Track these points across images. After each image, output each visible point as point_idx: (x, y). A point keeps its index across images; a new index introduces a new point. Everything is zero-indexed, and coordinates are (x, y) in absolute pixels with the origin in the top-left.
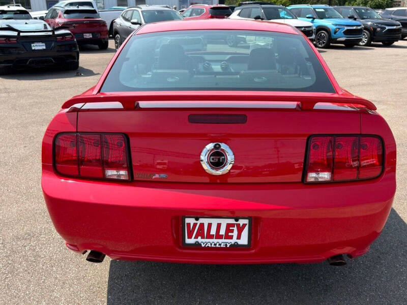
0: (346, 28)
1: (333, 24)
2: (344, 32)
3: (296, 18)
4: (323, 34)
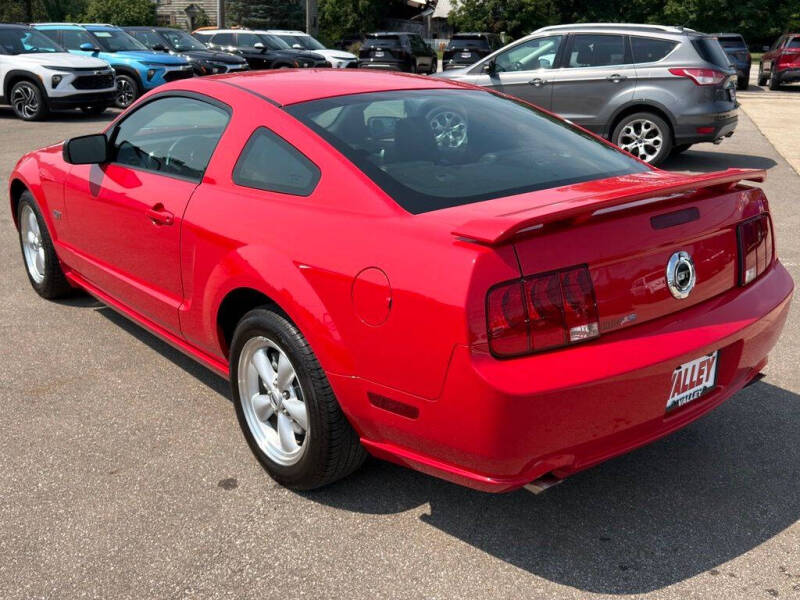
0: (168, 69)
1: (141, 62)
2: (164, 77)
3: (66, 51)
4: (123, 82)
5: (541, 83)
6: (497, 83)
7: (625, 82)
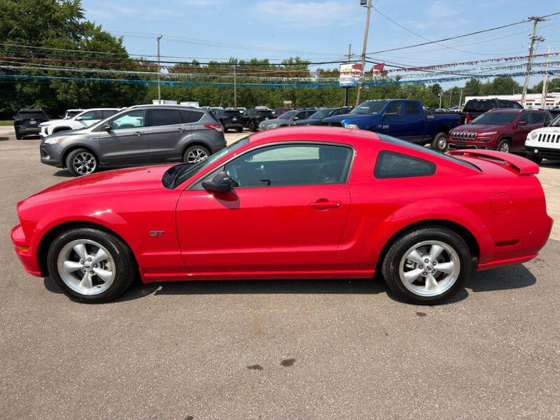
5: (141, 134)
6: (113, 135)
7: (185, 132)
